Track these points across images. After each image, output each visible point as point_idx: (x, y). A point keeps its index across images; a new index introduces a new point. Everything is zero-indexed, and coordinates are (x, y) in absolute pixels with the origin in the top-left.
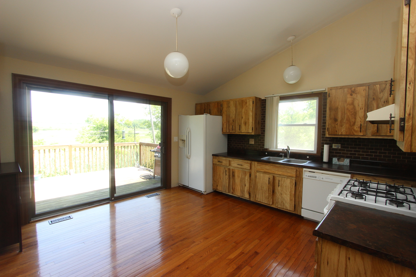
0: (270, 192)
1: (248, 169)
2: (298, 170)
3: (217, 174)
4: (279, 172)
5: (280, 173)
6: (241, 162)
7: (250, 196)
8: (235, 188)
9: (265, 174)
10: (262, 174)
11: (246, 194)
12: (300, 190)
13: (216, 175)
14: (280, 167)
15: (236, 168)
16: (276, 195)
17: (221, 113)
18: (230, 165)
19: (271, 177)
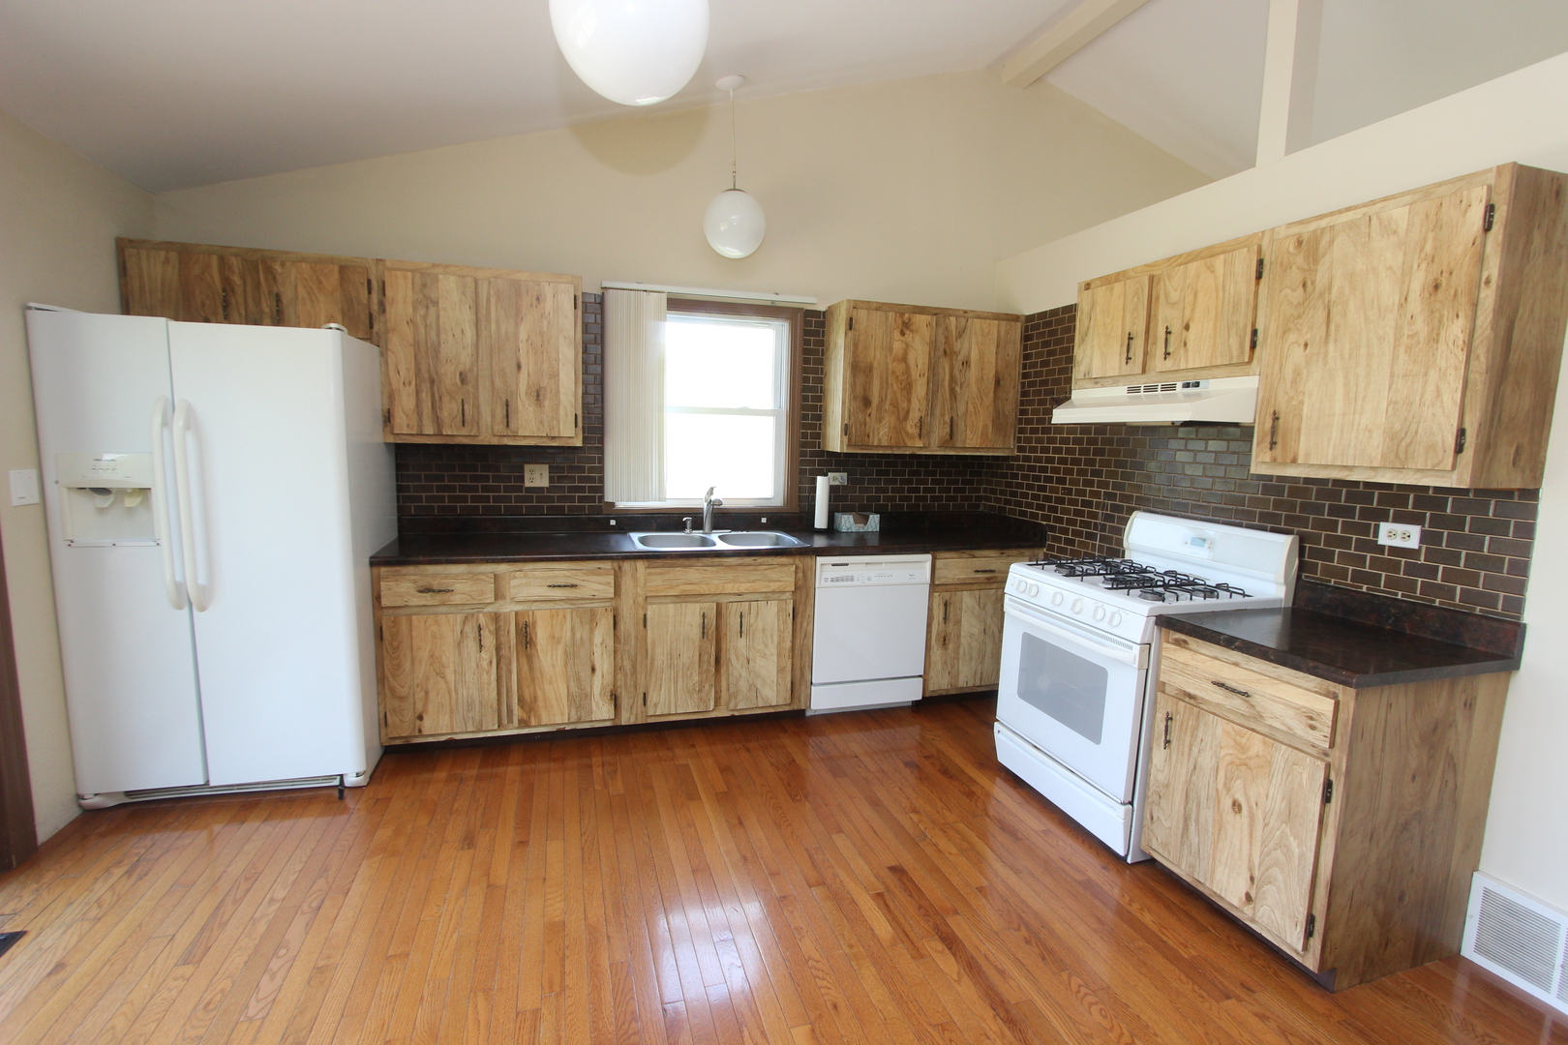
0: (705, 667)
1: (603, 595)
2: (801, 566)
3: (413, 660)
4: (737, 585)
5: (743, 587)
6: (566, 573)
7: (617, 707)
8: (536, 699)
9: (684, 604)
10: (671, 606)
11: (597, 706)
12: (806, 631)
13: (408, 665)
14: (739, 565)
15: (534, 606)
16: (728, 670)
17: (371, 327)
18: (498, 595)
19: (710, 609)
